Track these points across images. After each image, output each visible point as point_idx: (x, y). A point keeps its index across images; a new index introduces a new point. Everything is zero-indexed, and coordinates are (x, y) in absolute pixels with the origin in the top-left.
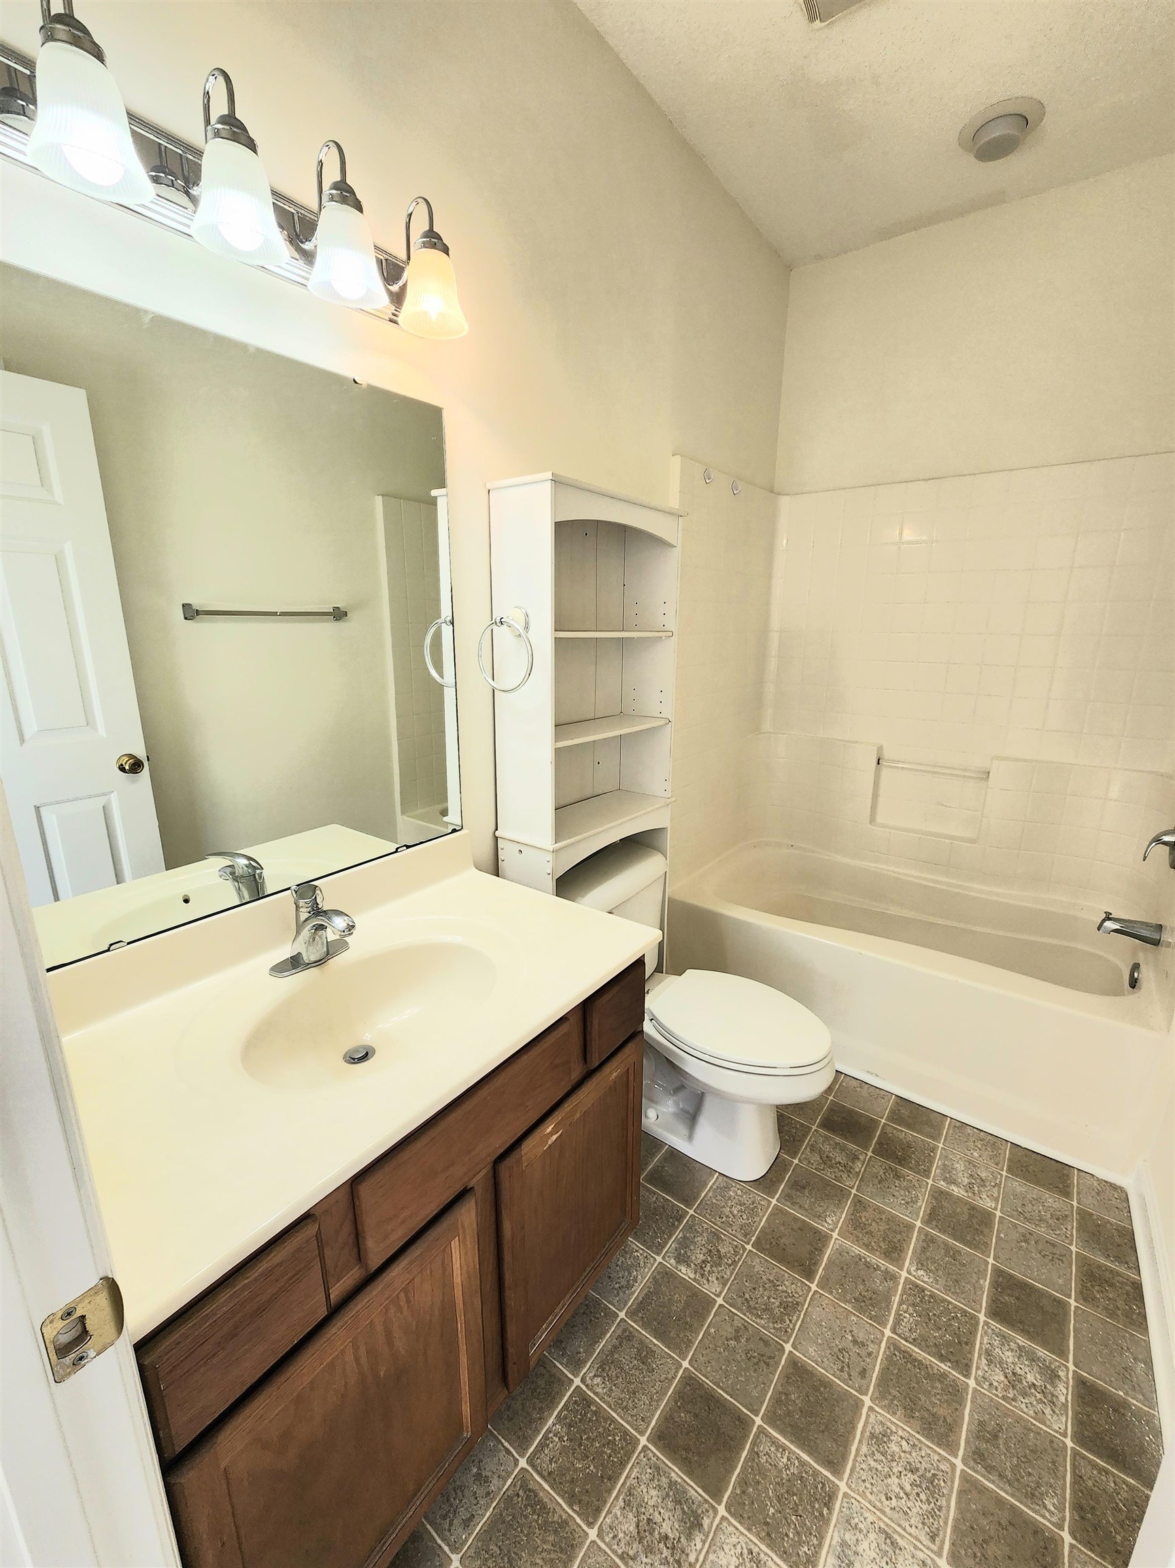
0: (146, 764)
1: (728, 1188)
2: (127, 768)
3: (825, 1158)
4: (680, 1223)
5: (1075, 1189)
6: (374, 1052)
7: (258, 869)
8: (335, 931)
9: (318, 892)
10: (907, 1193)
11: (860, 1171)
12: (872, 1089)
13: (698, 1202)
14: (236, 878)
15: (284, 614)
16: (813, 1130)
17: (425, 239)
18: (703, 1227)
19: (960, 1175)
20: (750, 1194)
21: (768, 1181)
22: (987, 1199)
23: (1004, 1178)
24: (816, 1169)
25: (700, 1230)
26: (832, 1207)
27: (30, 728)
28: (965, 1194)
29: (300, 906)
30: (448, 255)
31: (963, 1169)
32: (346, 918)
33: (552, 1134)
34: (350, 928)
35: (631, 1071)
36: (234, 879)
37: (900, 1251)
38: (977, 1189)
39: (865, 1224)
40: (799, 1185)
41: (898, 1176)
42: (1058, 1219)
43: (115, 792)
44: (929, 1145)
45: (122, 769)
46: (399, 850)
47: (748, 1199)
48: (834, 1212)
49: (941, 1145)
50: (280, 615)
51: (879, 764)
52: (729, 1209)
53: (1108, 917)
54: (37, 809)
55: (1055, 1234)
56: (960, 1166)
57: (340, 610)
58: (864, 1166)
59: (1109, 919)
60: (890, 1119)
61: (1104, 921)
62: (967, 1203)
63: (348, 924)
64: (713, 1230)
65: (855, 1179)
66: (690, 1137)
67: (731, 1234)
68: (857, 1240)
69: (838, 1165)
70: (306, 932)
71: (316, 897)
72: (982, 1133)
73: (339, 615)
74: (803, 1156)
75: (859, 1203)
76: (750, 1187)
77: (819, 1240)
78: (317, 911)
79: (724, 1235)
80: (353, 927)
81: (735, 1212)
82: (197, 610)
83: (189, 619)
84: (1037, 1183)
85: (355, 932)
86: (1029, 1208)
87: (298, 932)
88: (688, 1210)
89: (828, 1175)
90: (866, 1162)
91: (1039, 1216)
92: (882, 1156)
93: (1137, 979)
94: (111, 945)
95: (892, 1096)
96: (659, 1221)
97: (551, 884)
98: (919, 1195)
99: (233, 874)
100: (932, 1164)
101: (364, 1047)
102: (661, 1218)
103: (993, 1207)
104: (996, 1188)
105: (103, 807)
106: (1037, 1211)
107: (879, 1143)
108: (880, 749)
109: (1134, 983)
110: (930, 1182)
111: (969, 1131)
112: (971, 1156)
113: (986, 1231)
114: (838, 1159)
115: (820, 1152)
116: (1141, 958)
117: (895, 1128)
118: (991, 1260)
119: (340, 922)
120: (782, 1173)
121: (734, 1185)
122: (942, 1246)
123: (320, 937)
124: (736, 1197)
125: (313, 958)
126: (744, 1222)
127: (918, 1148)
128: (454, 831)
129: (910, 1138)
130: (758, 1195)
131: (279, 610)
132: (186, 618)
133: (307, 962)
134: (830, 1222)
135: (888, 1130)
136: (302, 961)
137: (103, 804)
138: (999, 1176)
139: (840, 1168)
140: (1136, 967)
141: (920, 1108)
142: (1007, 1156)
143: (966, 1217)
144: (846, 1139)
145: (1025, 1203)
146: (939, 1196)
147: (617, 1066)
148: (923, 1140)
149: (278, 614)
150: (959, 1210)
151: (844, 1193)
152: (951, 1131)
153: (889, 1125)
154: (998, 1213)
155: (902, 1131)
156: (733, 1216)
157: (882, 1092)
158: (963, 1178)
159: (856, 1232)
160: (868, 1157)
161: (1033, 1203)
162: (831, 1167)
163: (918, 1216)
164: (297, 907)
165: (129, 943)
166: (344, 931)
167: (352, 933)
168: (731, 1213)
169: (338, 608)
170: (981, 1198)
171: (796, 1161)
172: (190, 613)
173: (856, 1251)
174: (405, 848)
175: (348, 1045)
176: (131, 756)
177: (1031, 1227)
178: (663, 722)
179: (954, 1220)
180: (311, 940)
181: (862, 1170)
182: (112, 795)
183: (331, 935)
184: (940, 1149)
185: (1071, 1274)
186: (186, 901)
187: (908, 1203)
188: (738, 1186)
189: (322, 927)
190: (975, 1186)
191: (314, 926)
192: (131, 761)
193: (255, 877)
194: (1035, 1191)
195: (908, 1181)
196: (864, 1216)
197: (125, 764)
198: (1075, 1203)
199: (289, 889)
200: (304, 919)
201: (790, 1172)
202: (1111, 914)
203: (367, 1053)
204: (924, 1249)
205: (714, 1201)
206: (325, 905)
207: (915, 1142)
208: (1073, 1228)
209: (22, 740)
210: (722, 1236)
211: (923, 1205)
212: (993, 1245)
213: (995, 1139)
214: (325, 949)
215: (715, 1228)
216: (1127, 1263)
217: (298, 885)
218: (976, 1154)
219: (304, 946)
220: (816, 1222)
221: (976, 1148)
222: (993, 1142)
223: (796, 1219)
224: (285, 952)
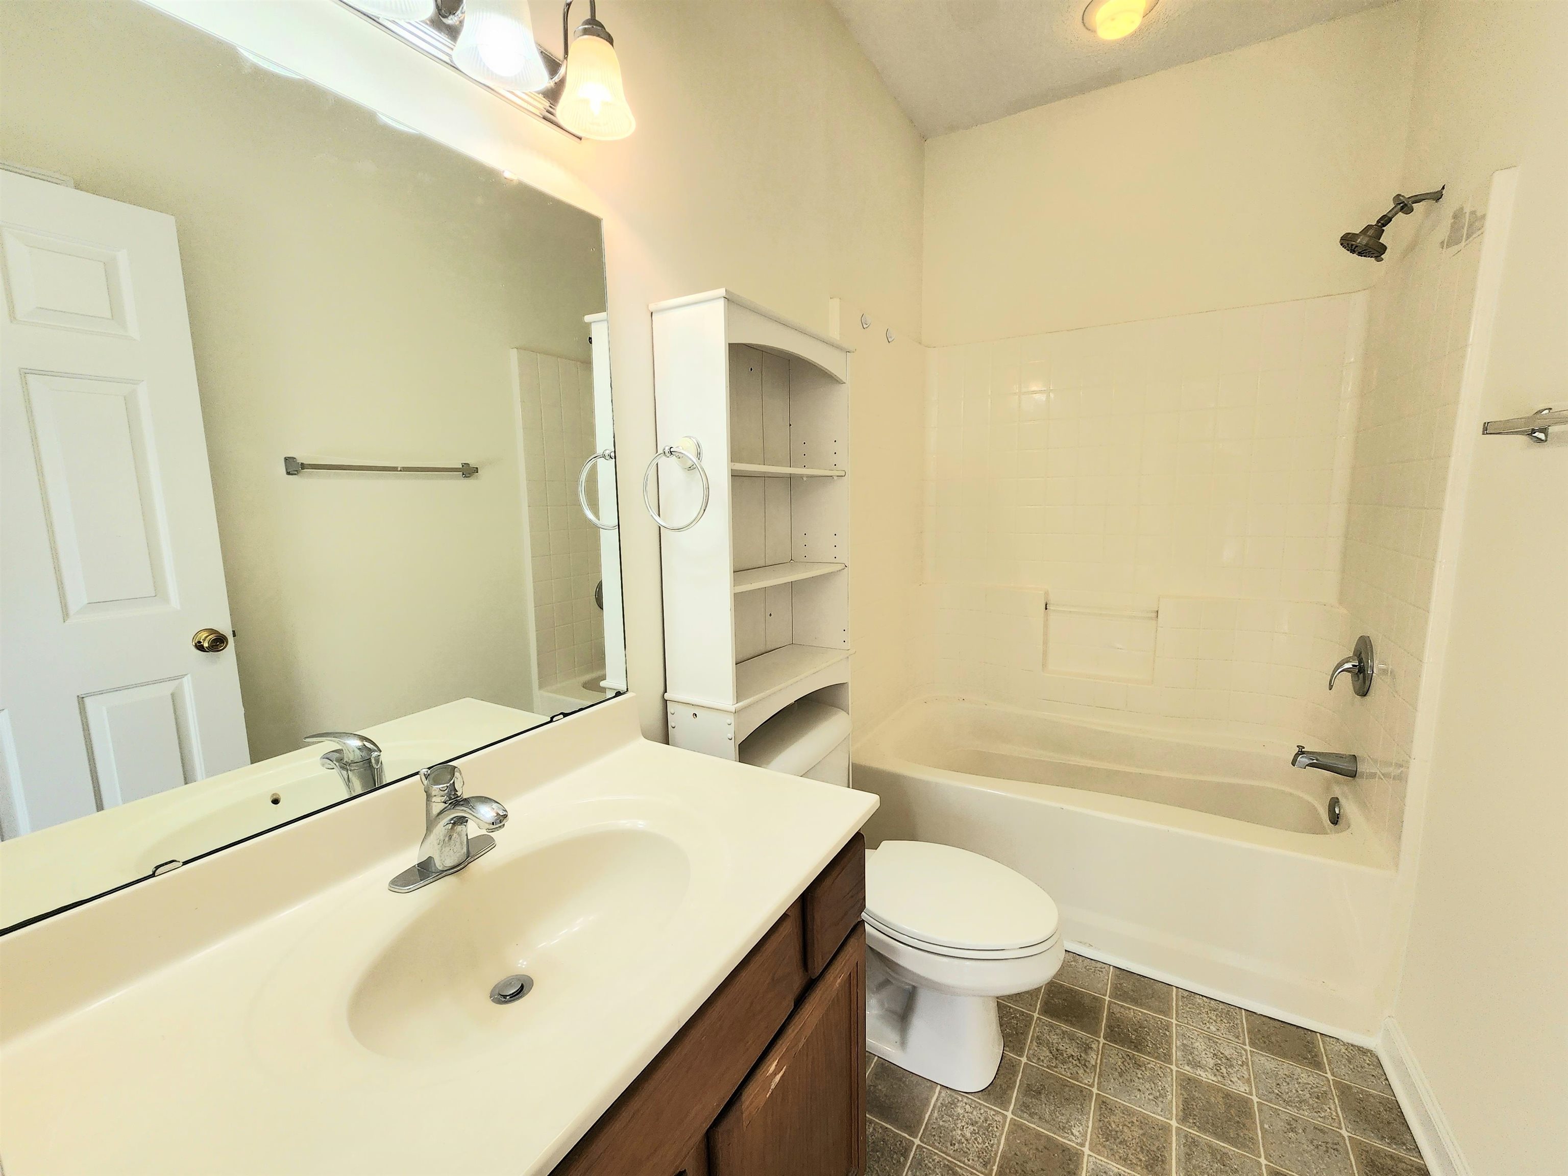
0: (231, 639)
1: (953, 1104)
2: (206, 645)
3: (1055, 1052)
4: (906, 1158)
5: (1325, 1058)
6: (531, 983)
7: (374, 751)
8: (481, 824)
9: (457, 774)
10: (1153, 1085)
11: (1096, 1063)
12: (1087, 962)
13: (923, 1127)
14: (345, 765)
15: (405, 469)
16: (1035, 1018)
17: (586, 26)
18: (933, 1160)
19: (1203, 1055)
20: (980, 1109)
21: (998, 1089)
22: (1239, 1081)
23: (1249, 1053)
24: (1048, 1067)
25: (930, 1165)
26: (1076, 1115)
27: (77, 598)
28: (1214, 1079)
29: (434, 793)
30: (613, 46)
31: (1204, 1047)
32: (495, 805)
33: (775, 1074)
34: (501, 818)
35: (854, 975)
36: (341, 768)
37: (1162, 1161)
38: (1225, 1070)
39: (1117, 1132)
40: (1033, 1091)
41: (1138, 1065)
42: (1318, 1098)
43: (189, 675)
44: (1161, 1023)
45: (199, 647)
46: (554, 719)
47: (980, 1116)
48: (1079, 1120)
49: (1174, 1021)
50: (400, 471)
51: (1046, 609)
52: (959, 1132)
53: (1301, 752)
54: (81, 700)
55: (1319, 1116)
56: (1200, 1045)
57: (469, 467)
58: (1100, 1056)
59: (1303, 753)
60: (1114, 995)
61: (1297, 755)
62: (1220, 1090)
63: (498, 814)
64: (947, 1163)
65: (1093, 1074)
66: (903, 1043)
67: (968, 1166)
68: (1113, 1154)
69: (1071, 1059)
70: (441, 828)
71: (454, 782)
72: (1212, 1002)
73: (468, 471)
74: (1031, 1052)
75: (1103, 1104)
76: (979, 1099)
77: (1070, 1160)
78: (455, 800)
79: (960, 1167)
80: (505, 816)
81: (968, 1135)
82: (302, 464)
83: (292, 474)
84: (1284, 1056)
85: (508, 823)
86: (1284, 1087)
87: (429, 829)
88: (912, 1139)
89: (1063, 1072)
90: (1100, 1052)
91: (1298, 1097)
92: (1115, 1042)
93: (1339, 814)
94: (157, 867)
95: (1109, 968)
96: (882, 1159)
97: (733, 750)
98: (1167, 1086)
99: (340, 760)
100: (1169, 1044)
101: (518, 978)
102: (883, 1154)
103: (1247, 1092)
104: (1245, 1067)
105: (173, 695)
106: (1294, 1091)
107: (1110, 1027)
108: (1047, 593)
109: (1335, 819)
110: (1174, 1068)
111: (1199, 1000)
112: (1208, 1030)
113: (1248, 1122)
114: (1070, 1051)
115: (1049, 1045)
116: (1337, 791)
117: (1122, 1006)
118: (1263, 1161)
119: (487, 812)
120: (1011, 1076)
121: (960, 1099)
122: (1206, 1149)
123: (459, 834)
124: (966, 1115)
125: (449, 863)
126: (980, 1146)
127: (1151, 1027)
128: (618, 694)
129: (1140, 1016)
130: (990, 1109)
131: (400, 465)
132: (288, 473)
133: (441, 868)
134: (1077, 1134)
135: (1116, 1009)
136: (433, 868)
137: (171, 692)
138: (1243, 1052)
139: (1074, 1062)
140: (1334, 802)
141: (1142, 979)
142: (1245, 1026)
143: (1222, 1108)
144: (1072, 1024)
145: (1278, 1082)
146: (1188, 1083)
147: (840, 970)
148: (1153, 1017)
149: (399, 469)
150: (1213, 1099)
151: (1084, 1093)
152: (1181, 1004)
153: (1115, 1003)
154: (1255, 1099)
155: (1130, 1009)
156: (967, 1140)
157: (1099, 965)
158: (1207, 1059)
159: (1108, 1143)
160: (1101, 1045)
161: (1287, 1080)
162: (1064, 1062)
163: (1171, 1113)
164: (429, 796)
165: (185, 863)
166: (493, 824)
167: (504, 825)
168: (963, 1136)
169: (468, 464)
170: (1231, 1081)
171: (1024, 1060)
172: (293, 467)
173: (1114, 1168)
174: (562, 716)
175: (495, 976)
176: (212, 631)
177: (1294, 1112)
178: (840, 567)
179: (1211, 1113)
180: (447, 839)
181: (1099, 1061)
182: (185, 679)
183: (473, 830)
184: (1174, 1026)
185: (1352, 1166)
186: (276, 801)
187: (1156, 1098)
188: (965, 1100)
189: (462, 821)
190: (1222, 1067)
191: (452, 819)
192: (210, 637)
193: (370, 762)
194: (1286, 1067)
195: (1150, 1069)
196: (1115, 1120)
197: (204, 640)
198: (1329, 1075)
199: (417, 773)
200: (438, 811)
201: (1020, 1074)
202: (1304, 748)
203: (522, 986)
204: (1189, 1156)
205: (941, 1123)
206: (465, 792)
207: (1146, 1020)
208: (1336, 1107)
209: (66, 615)
210: (958, 1169)
211: (1174, 1100)
212: (1261, 1141)
213: (1227, 1008)
214: (465, 850)
215: (948, 1161)
216: (1404, 1144)
217: (429, 768)
218: (1213, 1028)
219: (437, 847)
220: (1062, 1137)
221: (1211, 1021)
222: (1227, 1011)
223: (1039, 1135)
224: (410, 858)
